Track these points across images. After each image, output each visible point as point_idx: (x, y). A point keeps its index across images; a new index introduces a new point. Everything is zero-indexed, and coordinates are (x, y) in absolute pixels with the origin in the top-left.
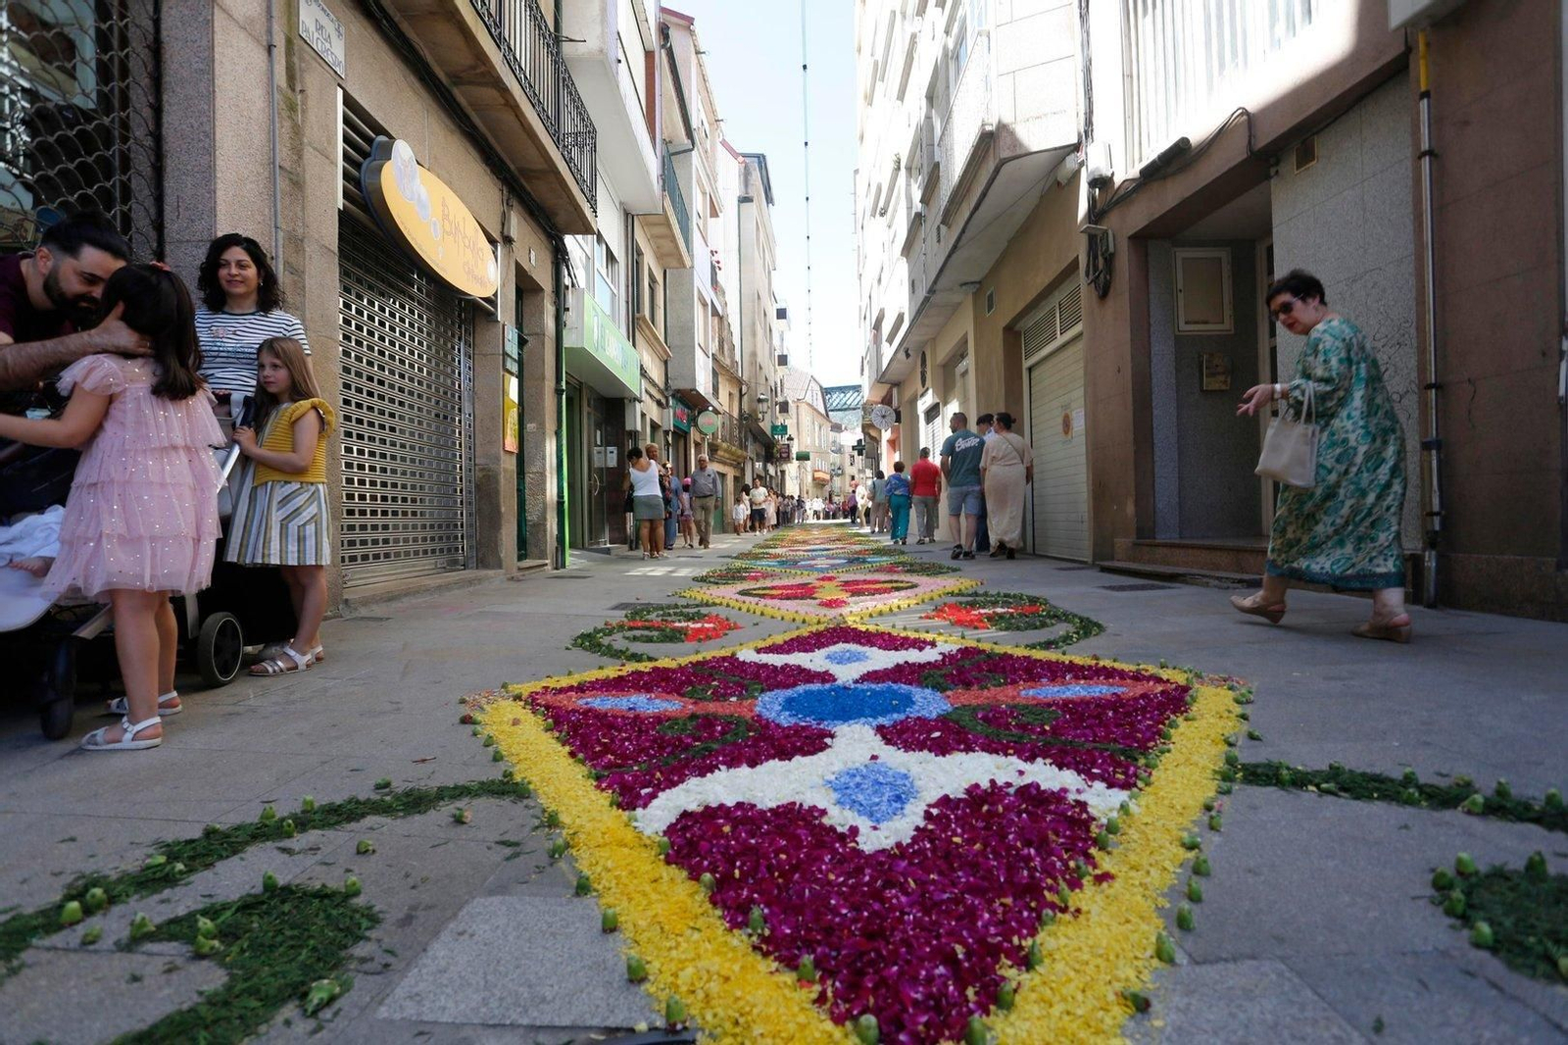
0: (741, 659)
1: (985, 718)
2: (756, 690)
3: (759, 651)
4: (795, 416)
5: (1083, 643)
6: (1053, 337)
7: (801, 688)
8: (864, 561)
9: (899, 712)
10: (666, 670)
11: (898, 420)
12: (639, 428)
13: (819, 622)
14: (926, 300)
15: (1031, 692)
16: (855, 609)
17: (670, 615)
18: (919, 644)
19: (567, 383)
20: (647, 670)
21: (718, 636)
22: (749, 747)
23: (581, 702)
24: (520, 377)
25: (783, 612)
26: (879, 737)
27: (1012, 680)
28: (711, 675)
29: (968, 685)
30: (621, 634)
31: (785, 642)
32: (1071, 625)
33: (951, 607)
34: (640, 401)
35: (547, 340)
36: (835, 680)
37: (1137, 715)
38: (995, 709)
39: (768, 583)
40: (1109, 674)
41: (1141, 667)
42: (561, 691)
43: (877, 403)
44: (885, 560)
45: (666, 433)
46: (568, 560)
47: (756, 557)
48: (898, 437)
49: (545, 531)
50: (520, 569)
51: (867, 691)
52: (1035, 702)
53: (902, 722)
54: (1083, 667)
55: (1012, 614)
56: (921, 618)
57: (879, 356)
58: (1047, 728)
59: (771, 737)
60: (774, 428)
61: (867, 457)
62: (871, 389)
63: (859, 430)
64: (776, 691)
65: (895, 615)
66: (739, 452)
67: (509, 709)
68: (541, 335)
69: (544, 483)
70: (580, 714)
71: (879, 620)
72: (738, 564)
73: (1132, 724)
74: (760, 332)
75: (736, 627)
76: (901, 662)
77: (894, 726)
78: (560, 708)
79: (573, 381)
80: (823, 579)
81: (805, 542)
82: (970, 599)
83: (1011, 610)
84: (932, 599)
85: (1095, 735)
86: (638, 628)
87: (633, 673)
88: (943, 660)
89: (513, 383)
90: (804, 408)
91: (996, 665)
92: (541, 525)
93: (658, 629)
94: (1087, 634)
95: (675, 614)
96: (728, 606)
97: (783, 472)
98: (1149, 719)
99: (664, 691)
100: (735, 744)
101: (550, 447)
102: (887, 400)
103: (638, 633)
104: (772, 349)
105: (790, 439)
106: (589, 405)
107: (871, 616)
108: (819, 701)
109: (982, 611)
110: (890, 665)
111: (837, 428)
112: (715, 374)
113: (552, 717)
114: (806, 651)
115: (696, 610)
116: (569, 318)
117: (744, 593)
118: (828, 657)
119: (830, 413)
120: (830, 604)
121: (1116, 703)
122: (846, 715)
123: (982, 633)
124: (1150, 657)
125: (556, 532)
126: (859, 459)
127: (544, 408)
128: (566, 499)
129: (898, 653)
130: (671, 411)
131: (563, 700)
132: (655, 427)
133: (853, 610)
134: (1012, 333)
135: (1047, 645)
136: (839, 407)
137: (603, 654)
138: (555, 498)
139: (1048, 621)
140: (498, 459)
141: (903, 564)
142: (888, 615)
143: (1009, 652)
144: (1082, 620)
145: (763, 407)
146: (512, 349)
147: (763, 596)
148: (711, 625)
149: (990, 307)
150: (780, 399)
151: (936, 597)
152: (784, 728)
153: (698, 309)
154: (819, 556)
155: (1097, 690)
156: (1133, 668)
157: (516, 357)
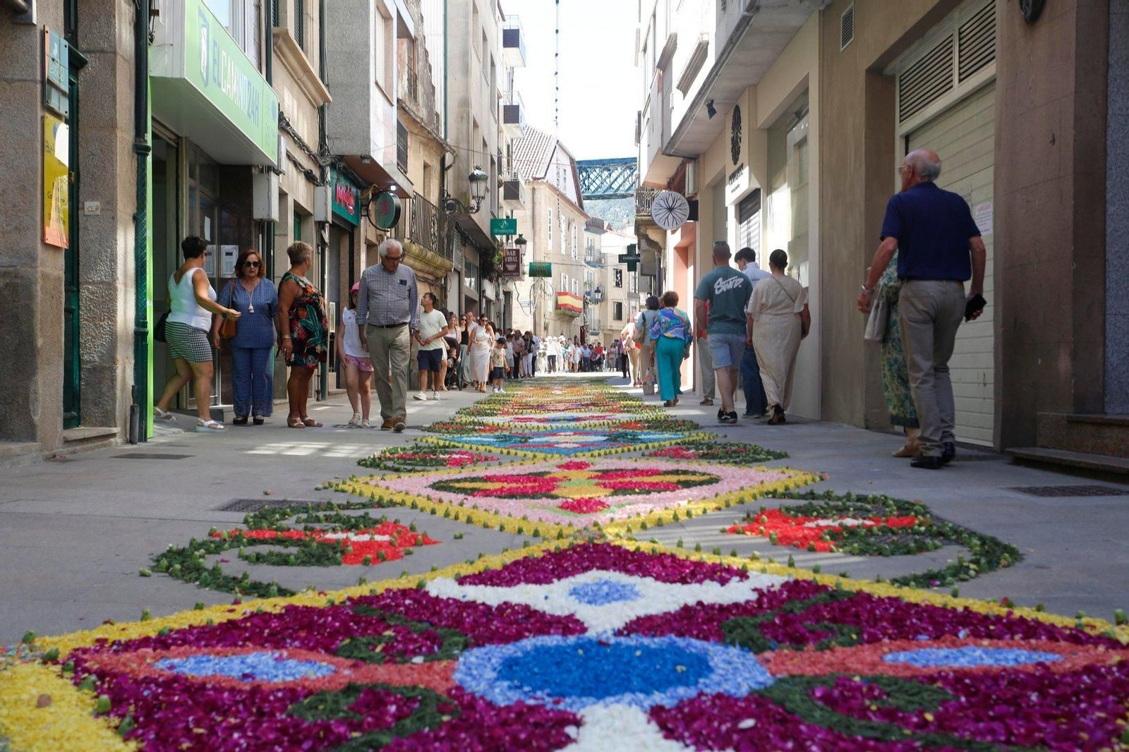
0: (433, 593)
1: (827, 699)
2: (456, 644)
3: (462, 581)
4: (528, 205)
5: (986, 578)
6: (947, 86)
7: (529, 643)
8: (635, 439)
9: (687, 685)
10: (309, 611)
11: (694, 215)
12: (275, 215)
13: (560, 536)
14: (744, 22)
15: (902, 657)
16: (619, 515)
17: (318, 520)
18: (721, 574)
19: (154, 136)
20: (277, 611)
21: (396, 556)
22: (441, 740)
23: (161, 665)
24: (73, 122)
25: (503, 518)
26: (654, 726)
27: (870, 634)
28: (382, 620)
29: (798, 641)
30: (236, 551)
31: (506, 567)
32: (966, 549)
33: (771, 514)
34: (278, 173)
35: (119, 60)
36: (584, 630)
37: (1080, 701)
38: (844, 683)
39: (480, 471)
40: (1030, 630)
41: (1084, 620)
42: (129, 646)
43: (660, 188)
44: (667, 438)
45: (321, 225)
46: (152, 428)
47: (462, 429)
48: (693, 243)
49: (113, 380)
50: (67, 442)
51: (636, 648)
52: (908, 673)
53: (691, 702)
54: (986, 618)
55: (869, 529)
56: (723, 531)
57: (666, 111)
58: (929, 717)
59: (480, 724)
60: (495, 223)
61: (642, 274)
62: (651, 166)
63: (631, 230)
64: (488, 647)
65: (682, 526)
66: (439, 260)
67: (32, 680)
68: (110, 53)
69: (113, 300)
70: (158, 685)
71: (657, 534)
72: (433, 439)
73: (1070, 716)
74: (475, 67)
75: (427, 541)
76: (691, 602)
77: (679, 708)
78: (123, 675)
79: (163, 134)
80: (568, 466)
81: (540, 407)
82: (802, 502)
83: (868, 523)
84: (741, 502)
85: (1009, 733)
86: (264, 542)
87: (253, 615)
88: (759, 601)
89: (63, 131)
90: (543, 193)
91: (844, 611)
92: (106, 369)
93: (298, 542)
94: (993, 564)
95: (327, 518)
96: (414, 506)
97: (508, 295)
98: (1100, 709)
99: (304, 645)
100: (418, 736)
101: (125, 242)
102: (676, 184)
103: (264, 549)
104: (495, 96)
105: (521, 241)
106: (192, 175)
107: (644, 526)
108: (558, 664)
109: (822, 523)
110: (673, 607)
111: (596, 226)
112: (402, 133)
113: (109, 691)
114: (538, 581)
115: (361, 512)
116: (160, 26)
117: (440, 486)
118: (574, 592)
119: (586, 202)
120: (578, 507)
121: (1043, 679)
122: (601, 689)
123: (822, 559)
124: (1100, 605)
125: (131, 382)
126: (628, 276)
127: (114, 176)
128: (150, 328)
129: (686, 587)
130: (330, 190)
131: (131, 664)
132: (301, 215)
133: (616, 517)
134: (879, 77)
135: (928, 580)
136: (600, 192)
137: (205, 584)
138: (131, 326)
139: (928, 541)
140: (33, 258)
141: (697, 445)
142: (670, 525)
143: (866, 589)
144: (983, 540)
145: (478, 189)
146: (58, 72)
147: (472, 492)
148: (386, 538)
149: (847, 36)
150: (506, 177)
151: (748, 499)
152: (499, 710)
153: (376, 26)
154: (562, 429)
155: (1011, 656)
156: (1070, 622)
157: (65, 87)
